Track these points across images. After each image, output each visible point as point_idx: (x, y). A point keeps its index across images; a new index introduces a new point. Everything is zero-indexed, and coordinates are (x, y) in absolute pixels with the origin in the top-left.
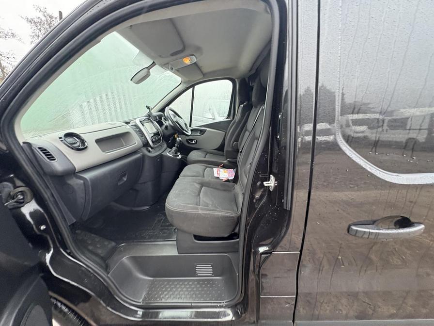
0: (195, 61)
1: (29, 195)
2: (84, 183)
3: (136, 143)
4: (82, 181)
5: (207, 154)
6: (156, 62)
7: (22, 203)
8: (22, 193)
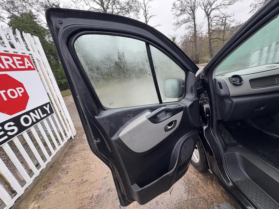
1: (208, 101)
2: (231, 104)
4: (231, 102)
7: (205, 103)
8: (207, 99)
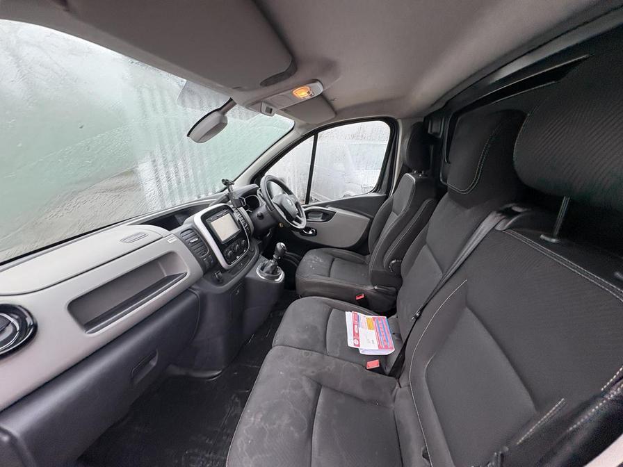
0: (322, 90)
3: (186, 274)
5: (333, 260)
6: (235, 100)
